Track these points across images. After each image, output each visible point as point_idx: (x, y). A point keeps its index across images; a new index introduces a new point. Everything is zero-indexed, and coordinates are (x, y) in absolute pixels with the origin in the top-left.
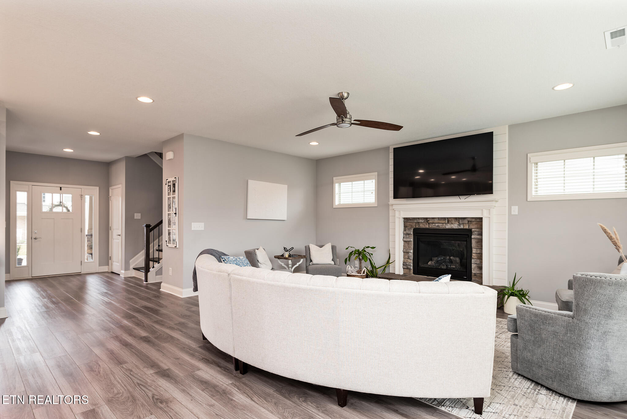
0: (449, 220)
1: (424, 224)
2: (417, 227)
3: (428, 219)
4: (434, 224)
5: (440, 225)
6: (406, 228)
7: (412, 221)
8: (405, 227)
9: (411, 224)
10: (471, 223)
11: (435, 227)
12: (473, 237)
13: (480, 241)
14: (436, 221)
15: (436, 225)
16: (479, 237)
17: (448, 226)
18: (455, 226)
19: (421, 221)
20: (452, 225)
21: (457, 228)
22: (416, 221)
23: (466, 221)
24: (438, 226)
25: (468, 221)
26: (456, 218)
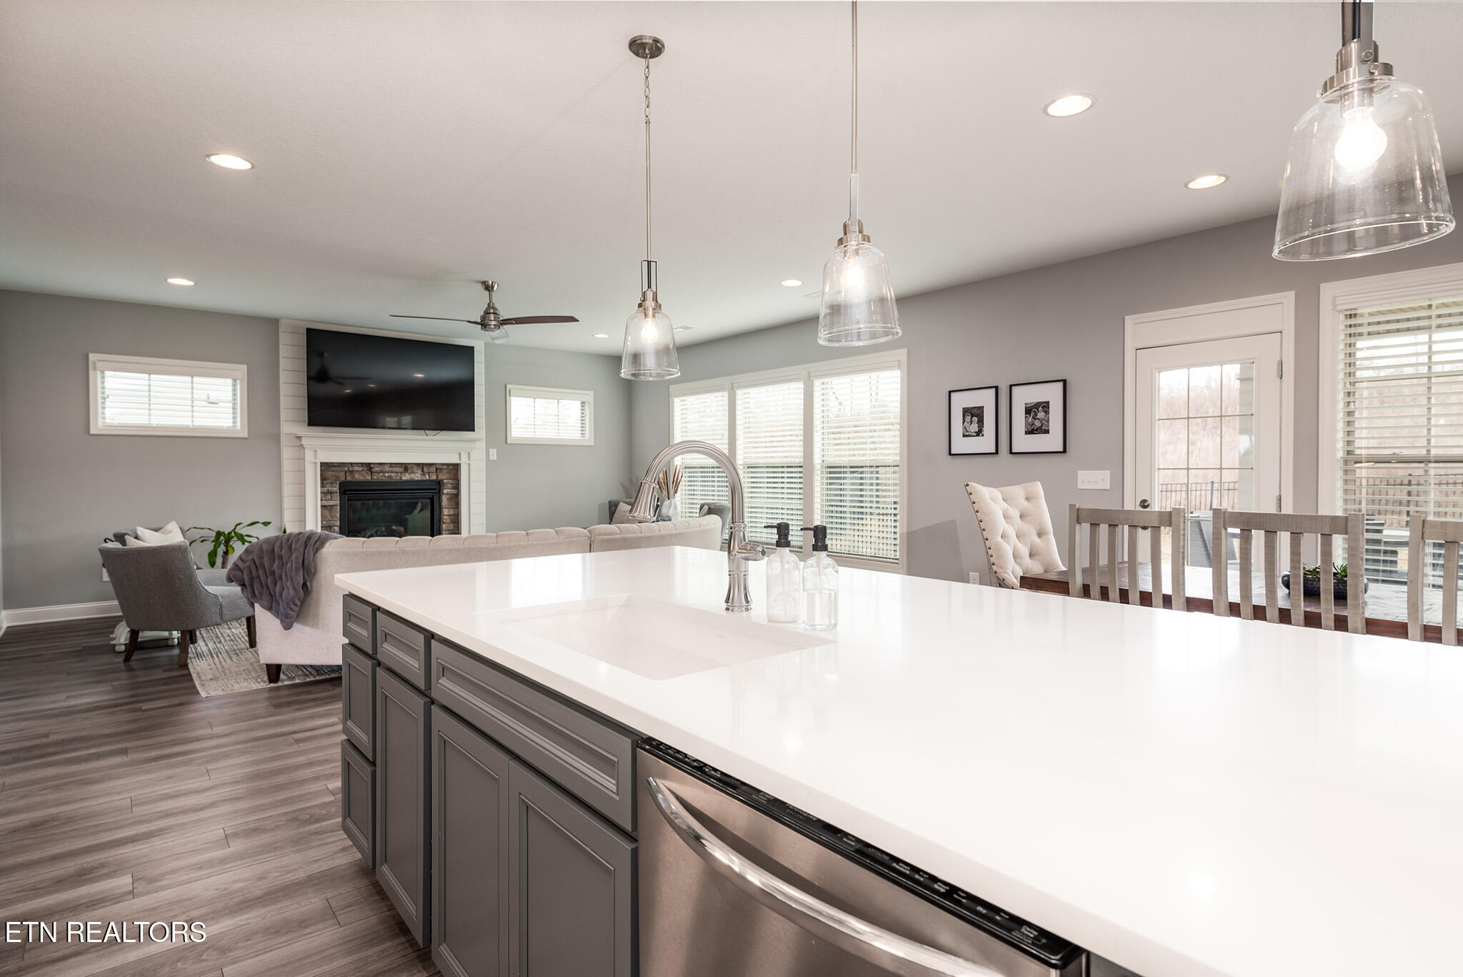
0: (406, 467)
1: (364, 473)
2: (348, 479)
3: (372, 466)
4: (381, 474)
5: (393, 474)
6: (325, 482)
7: (338, 469)
8: (323, 479)
9: (336, 473)
10: (440, 472)
11: (384, 478)
12: (445, 491)
13: (456, 499)
14: (387, 468)
15: (386, 475)
16: (454, 491)
17: (406, 477)
18: (417, 476)
19: (356, 468)
20: (413, 475)
21: (420, 479)
22: (347, 469)
23: (433, 469)
24: (390, 477)
25: (437, 469)
26: (418, 465)
